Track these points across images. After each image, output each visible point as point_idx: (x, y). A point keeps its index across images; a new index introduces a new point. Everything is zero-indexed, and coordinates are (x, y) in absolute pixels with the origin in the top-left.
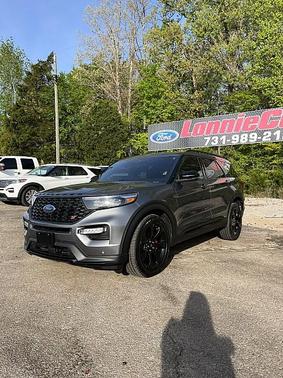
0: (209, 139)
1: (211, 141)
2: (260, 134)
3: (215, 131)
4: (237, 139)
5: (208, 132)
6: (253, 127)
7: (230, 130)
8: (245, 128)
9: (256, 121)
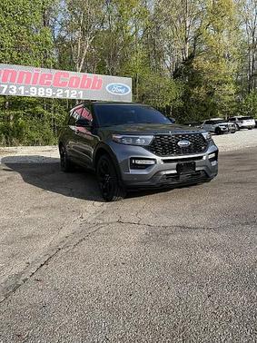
0: (6, 87)
1: (8, 89)
2: (55, 90)
4: (35, 92)
6: (49, 83)
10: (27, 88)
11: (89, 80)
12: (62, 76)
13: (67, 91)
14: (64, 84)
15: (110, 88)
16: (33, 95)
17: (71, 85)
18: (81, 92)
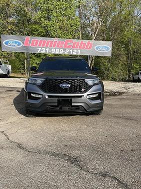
0: (40, 49)
1: (41, 50)
2: (64, 50)
3: (43, 45)
4: (54, 51)
5: (40, 45)
6: (61, 46)
7: (51, 46)
8: (58, 46)
9: (63, 43)
10: (50, 49)
11: (85, 44)
12: (69, 42)
13: (71, 50)
14: (70, 46)
15: (97, 48)
16: (53, 53)
17: (73, 47)
18: (79, 51)
